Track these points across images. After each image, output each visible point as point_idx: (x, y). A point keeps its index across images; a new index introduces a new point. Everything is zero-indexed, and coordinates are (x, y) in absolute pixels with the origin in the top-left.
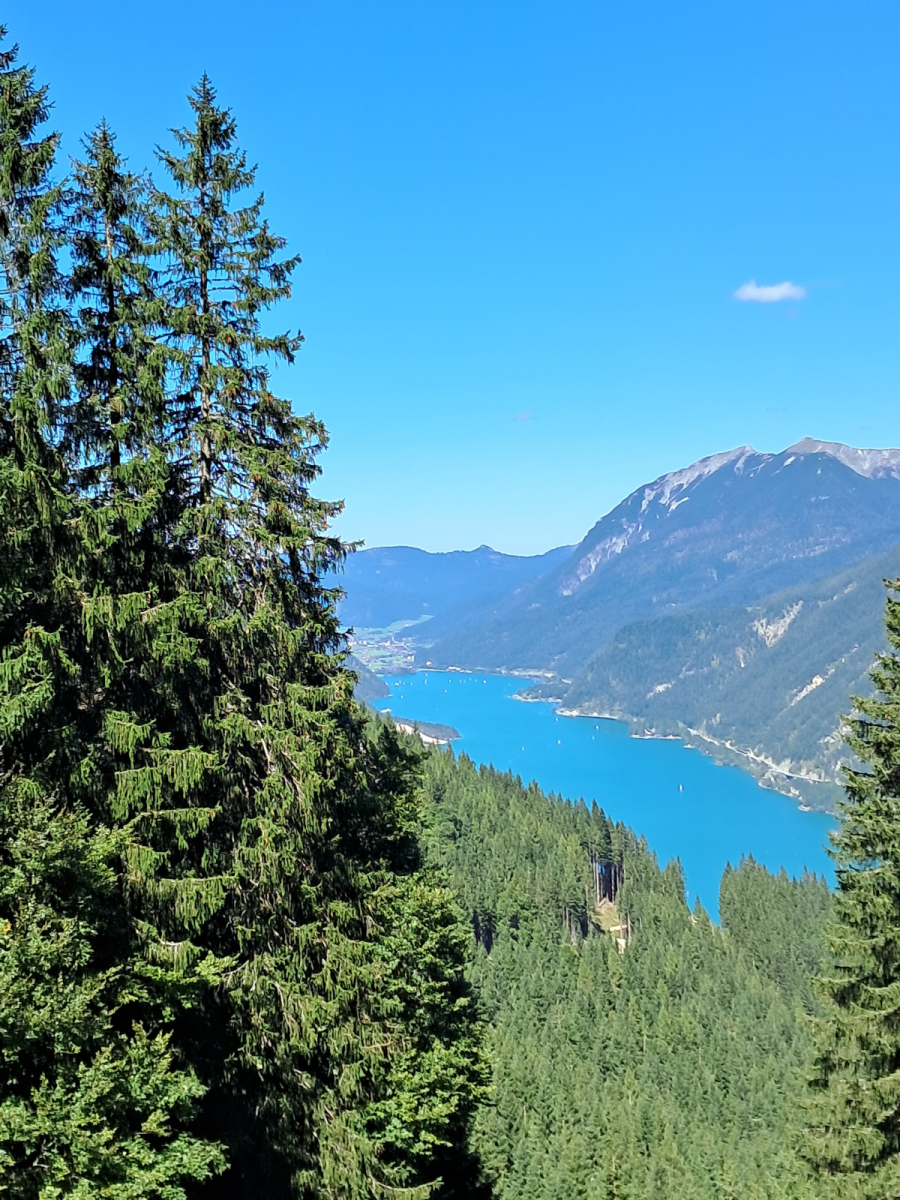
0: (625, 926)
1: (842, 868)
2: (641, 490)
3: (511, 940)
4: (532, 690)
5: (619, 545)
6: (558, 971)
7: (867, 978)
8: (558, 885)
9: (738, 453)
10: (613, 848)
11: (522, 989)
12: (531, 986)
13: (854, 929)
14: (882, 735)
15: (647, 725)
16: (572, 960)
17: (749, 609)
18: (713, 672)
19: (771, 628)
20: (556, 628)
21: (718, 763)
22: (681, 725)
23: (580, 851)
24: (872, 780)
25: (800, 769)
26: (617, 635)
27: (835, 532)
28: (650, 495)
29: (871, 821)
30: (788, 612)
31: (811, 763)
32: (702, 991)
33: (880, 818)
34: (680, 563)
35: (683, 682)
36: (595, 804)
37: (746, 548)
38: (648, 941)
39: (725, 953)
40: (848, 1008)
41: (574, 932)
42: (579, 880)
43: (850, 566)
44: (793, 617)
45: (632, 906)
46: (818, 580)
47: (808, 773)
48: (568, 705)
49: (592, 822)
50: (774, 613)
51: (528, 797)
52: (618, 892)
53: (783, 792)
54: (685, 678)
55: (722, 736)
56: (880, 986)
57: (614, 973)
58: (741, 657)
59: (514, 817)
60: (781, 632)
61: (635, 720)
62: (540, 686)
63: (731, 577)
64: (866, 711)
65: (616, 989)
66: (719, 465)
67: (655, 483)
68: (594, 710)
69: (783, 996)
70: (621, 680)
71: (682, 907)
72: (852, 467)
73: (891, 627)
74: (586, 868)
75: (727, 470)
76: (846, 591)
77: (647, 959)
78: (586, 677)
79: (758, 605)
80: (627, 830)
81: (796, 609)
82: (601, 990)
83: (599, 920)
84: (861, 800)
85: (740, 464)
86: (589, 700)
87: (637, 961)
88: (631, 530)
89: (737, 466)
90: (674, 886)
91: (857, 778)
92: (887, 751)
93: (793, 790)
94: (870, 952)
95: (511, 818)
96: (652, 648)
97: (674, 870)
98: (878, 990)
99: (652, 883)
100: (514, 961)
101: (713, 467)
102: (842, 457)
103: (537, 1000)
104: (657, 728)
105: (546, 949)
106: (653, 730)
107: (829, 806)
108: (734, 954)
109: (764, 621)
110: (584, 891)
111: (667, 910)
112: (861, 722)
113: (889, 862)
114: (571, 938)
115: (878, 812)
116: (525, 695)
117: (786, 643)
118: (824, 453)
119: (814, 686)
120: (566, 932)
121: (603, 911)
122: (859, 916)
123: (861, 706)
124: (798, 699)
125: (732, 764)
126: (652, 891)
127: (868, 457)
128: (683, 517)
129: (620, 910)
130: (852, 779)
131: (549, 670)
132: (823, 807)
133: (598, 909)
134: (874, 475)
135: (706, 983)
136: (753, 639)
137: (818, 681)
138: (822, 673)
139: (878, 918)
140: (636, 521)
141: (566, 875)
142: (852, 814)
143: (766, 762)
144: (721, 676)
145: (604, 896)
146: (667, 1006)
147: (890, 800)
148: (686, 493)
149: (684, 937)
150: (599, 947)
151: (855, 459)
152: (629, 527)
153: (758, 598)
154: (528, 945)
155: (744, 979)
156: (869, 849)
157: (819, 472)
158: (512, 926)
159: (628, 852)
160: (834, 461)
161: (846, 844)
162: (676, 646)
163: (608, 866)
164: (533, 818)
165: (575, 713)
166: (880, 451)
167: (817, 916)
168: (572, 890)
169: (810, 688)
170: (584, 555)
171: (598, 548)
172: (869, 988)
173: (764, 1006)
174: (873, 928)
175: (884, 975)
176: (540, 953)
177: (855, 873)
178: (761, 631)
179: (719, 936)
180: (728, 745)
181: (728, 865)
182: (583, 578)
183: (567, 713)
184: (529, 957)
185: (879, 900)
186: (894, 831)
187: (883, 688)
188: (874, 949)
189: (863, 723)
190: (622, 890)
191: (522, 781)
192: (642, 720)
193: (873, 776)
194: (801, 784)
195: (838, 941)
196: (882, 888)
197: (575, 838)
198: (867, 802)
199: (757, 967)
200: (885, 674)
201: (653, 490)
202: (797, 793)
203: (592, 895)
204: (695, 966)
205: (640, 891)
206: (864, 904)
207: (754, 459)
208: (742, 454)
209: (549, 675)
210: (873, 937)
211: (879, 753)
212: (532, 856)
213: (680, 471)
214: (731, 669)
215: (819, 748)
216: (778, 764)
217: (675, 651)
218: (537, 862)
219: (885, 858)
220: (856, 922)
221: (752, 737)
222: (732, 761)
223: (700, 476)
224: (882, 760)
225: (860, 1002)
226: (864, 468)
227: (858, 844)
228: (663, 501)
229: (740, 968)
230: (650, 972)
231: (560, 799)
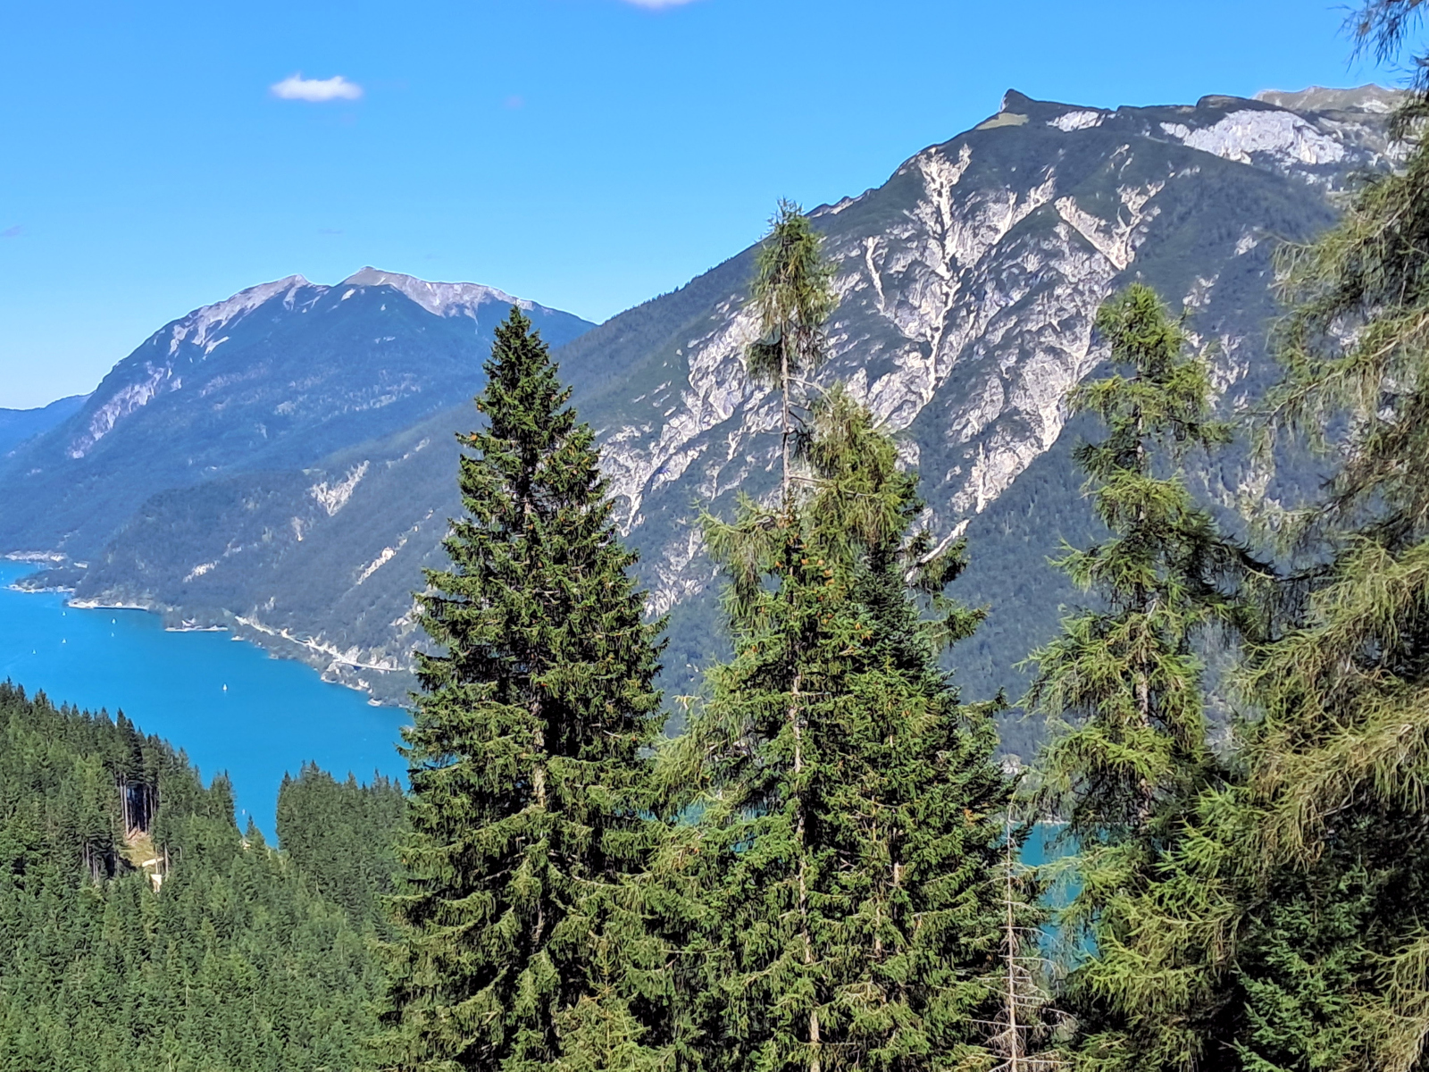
0: (161, 859)
1: (415, 766)
2: (169, 328)
3: (15, 889)
4: (35, 578)
5: (143, 394)
6: (77, 921)
7: (444, 891)
8: (76, 818)
9: (286, 284)
10: (145, 766)
11: (31, 948)
12: (43, 943)
13: (429, 835)
14: (458, 612)
15: (185, 615)
16: (95, 907)
17: (306, 471)
18: (265, 547)
19: (333, 493)
20: (65, 500)
21: (272, 656)
22: (227, 613)
23: (102, 773)
24: (447, 664)
25: (369, 657)
26: (144, 507)
27: (404, 379)
28: (180, 334)
29: (447, 712)
30: (352, 474)
31: (382, 650)
32: (256, 927)
33: (456, 708)
34: (220, 417)
35: (228, 561)
36: (121, 714)
37: (301, 399)
38: (190, 874)
39: (283, 879)
40: (424, 927)
41: (96, 872)
42: (102, 808)
43: (422, 419)
44: (357, 479)
45: (170, 834)
46: (386, 436)
47: (378, 662)
48: (84, 594)
49: (117, 737)
50: (336, 475)
51: (36, 712)
52: (152, 820)
53: (350, 686)
54: (232, 556)
55: (277, 625)
56: (459, 897)
57: (149, 916)
58: (298, 528)
59: (16, 738)
60: (344, 497)
61: (170, 609)
62: (46, 572)
63: (283, 433)
64: (439, 586)
65: (149, 935)
66: (264, 298)
67: (186, 319)
68: (116, 598)
69: (352, 921)
70: (151, 562)
71: (231, 830)
72: (421, 303)
73: (466, 489)
74: (110, 794)
75: (274, 304)
76: (418, 449)
77: (188, 896)
78: (105, 559)
79: (317, 466)
80: (162, 743)
81: (362, 470)
82: (132, 937)
83: (127, 854)
84: (436, 688)
85: (290, 297)
86: (111, 587)
87: (176, 899)
88: (157, 377)
89: (287, 299)
90: (221, 805)
91: (430, 663)
92: (464, 631)
93: (361, 683)
94: (447, 860)
95: (11, 739)
96: (189, 521)
97: (222, 787)
98: (456, 903)
99: (193, 804)
100: (20, 915)
101: (257, 300)
102: (408, 290)
103: (51, 958)
104: (197, 618)
105: (61, 897)
106: (193, 621)
107: (402, 699)
108: (294, 879)
109: (324, 485)
110: (108, 821)
111: (212, 835)
112: (434, 599)
113: (467, 757)
114: (93, 880)
115: (455, 701)
116: (25, 585)
117: (350, 511)
118: (388, 286)
119: (383, 560)
120: (86, 873)
121: (133, 844)
122: (434, 820)
123: (433, 581)
124: (366, 575)
125: (290, 657)
126: (194, 815)
127: (438, 291)
128: (225, 361)
129: (155, 841)
130: (425, 665)
131: (57, 552)
132: (396, 700)
133: (126, 842)
134: (446, 313)
135: (261, 916)
136: (311, 508)
137: (388, 554)
138: (393, 545)
139: (456, 822)
140: (164, 366)
141: (85, 804)
142: (425, 705)
143: (330, 651)
144: (275, 552)
145: (135, 825)
146: (214, 948)
147: (468, 686)
148: (225, 331)
149: (234, 865)
150: (129, 888)
151: (424, 294)
152: (155, 372)
153: (316, 457)
154: (37, 894)
155: (305, 908)
156: (445, 742)
157: (383, 308)
158: (16, 872)
159: (163, 771)
160: (400, 295)
161: (420, 739)
162: (218, 518)
163: (139, 788)
164: (39, 737)
165: (93, 604)
166: (451, 286)
167: (390, 826)
168: (93, 821)
169: (379, 562)
170: (98, 407)
171: (116, 398)
172: (446, 902)
173: (330, 935)
174: (450, 833)
175: (463, 886)
176: (53, 901)
177: (429, 772)
178: (321, 498)
179: (276, 860)
180: (284, 634)
181: (287, 776)
182: (98, 436)
183: (83, 605)
184: (39, 907)
185: (457, 801)
186: (472, 721)
187: (457, 559)
188: (451, 857)
189: (436, 601)
190: (157, 816)
191: (26, 692)
192: (179, 609)
193: (449, 660)
194: (370, 675)
195: (411, 852)
196: (460, 787)
197: (95, 757)
198: (442, 690)
199: (321, 892)
200: (460, 543)
201: (184, 327)
202: (366, 685)
203: (119, 825)
204: (248, 897)
205: (180, 815)
206: (441, 807)
207: (306, 292)
208: (292, 285)
209: (58, 558)
210: (451, 843)
211: (455, 633)
212: (40, 784)
213: (218, 305)
214: (286, 543)
215: (391, 633)
216: (343, 654)
217: (217, 525)
218: (48, 790)
219: (463, 753)
220: (432, 828)
221: (313, 623)
222: (289, 653)
223: (242, 311)
224: (457, 642)
225: (436, 919)
226: (434, 304)
227: (433, 739)
228: (196, 341)
229: (300, 895)
230: (193, 911)
231: (75, 712)
